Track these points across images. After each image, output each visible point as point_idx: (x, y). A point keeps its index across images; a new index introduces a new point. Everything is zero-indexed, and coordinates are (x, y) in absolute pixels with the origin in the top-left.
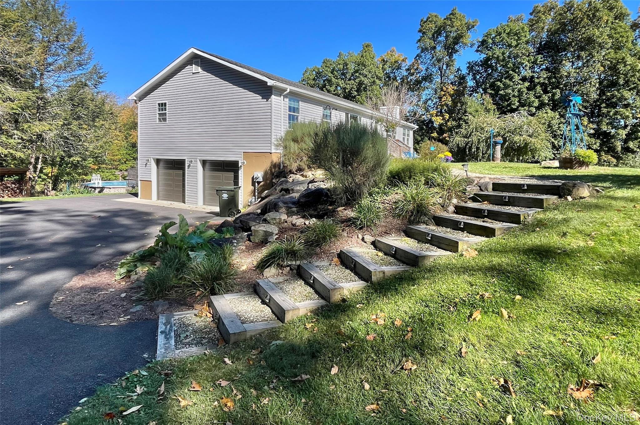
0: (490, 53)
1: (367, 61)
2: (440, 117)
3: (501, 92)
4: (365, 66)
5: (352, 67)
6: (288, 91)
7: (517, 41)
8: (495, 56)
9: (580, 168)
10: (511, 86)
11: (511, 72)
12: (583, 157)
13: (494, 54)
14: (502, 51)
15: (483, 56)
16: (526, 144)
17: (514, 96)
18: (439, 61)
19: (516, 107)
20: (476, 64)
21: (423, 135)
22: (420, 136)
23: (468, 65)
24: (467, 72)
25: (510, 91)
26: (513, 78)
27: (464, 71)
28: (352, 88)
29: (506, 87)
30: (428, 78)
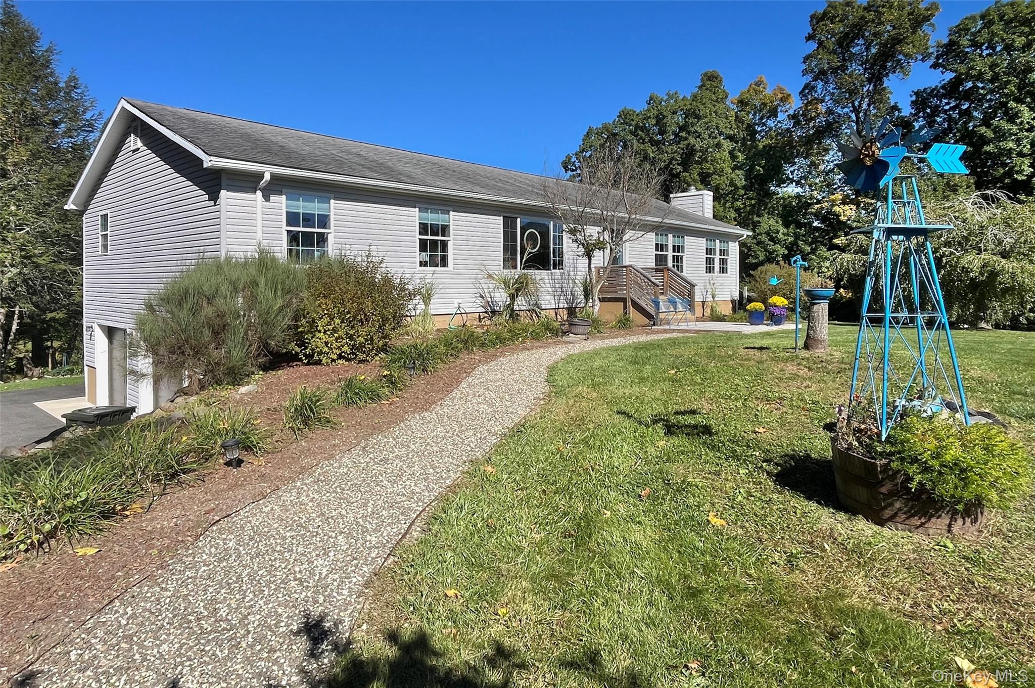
0: (963, 68)
1: (702, 107)
2: (852, 206)
3: (989, 148)
4: (698, 118)
5: (674, 122)
6: (267, 177)
7: (1027, 37)
8: (974, 73)
9: (916, 521)
10: (1011, 134)
11: (1012, 104)
12: (926, 469)
13: (972, 68)
14: (988, 61)
15: (950, 76)
16: (993, 275)
17: (1021, 155)
18: (853, 92)
19: (1024, 178)
20: (934, 92)
21: (815, 241)
22: (810, 244)
23: (914, 98)
24: (913, 111)
25: (1011, 145)
26: (1016, 115)
27: (907, 111)
28: (673, 159)
29: (1001, 135)
30: (830, 129)
